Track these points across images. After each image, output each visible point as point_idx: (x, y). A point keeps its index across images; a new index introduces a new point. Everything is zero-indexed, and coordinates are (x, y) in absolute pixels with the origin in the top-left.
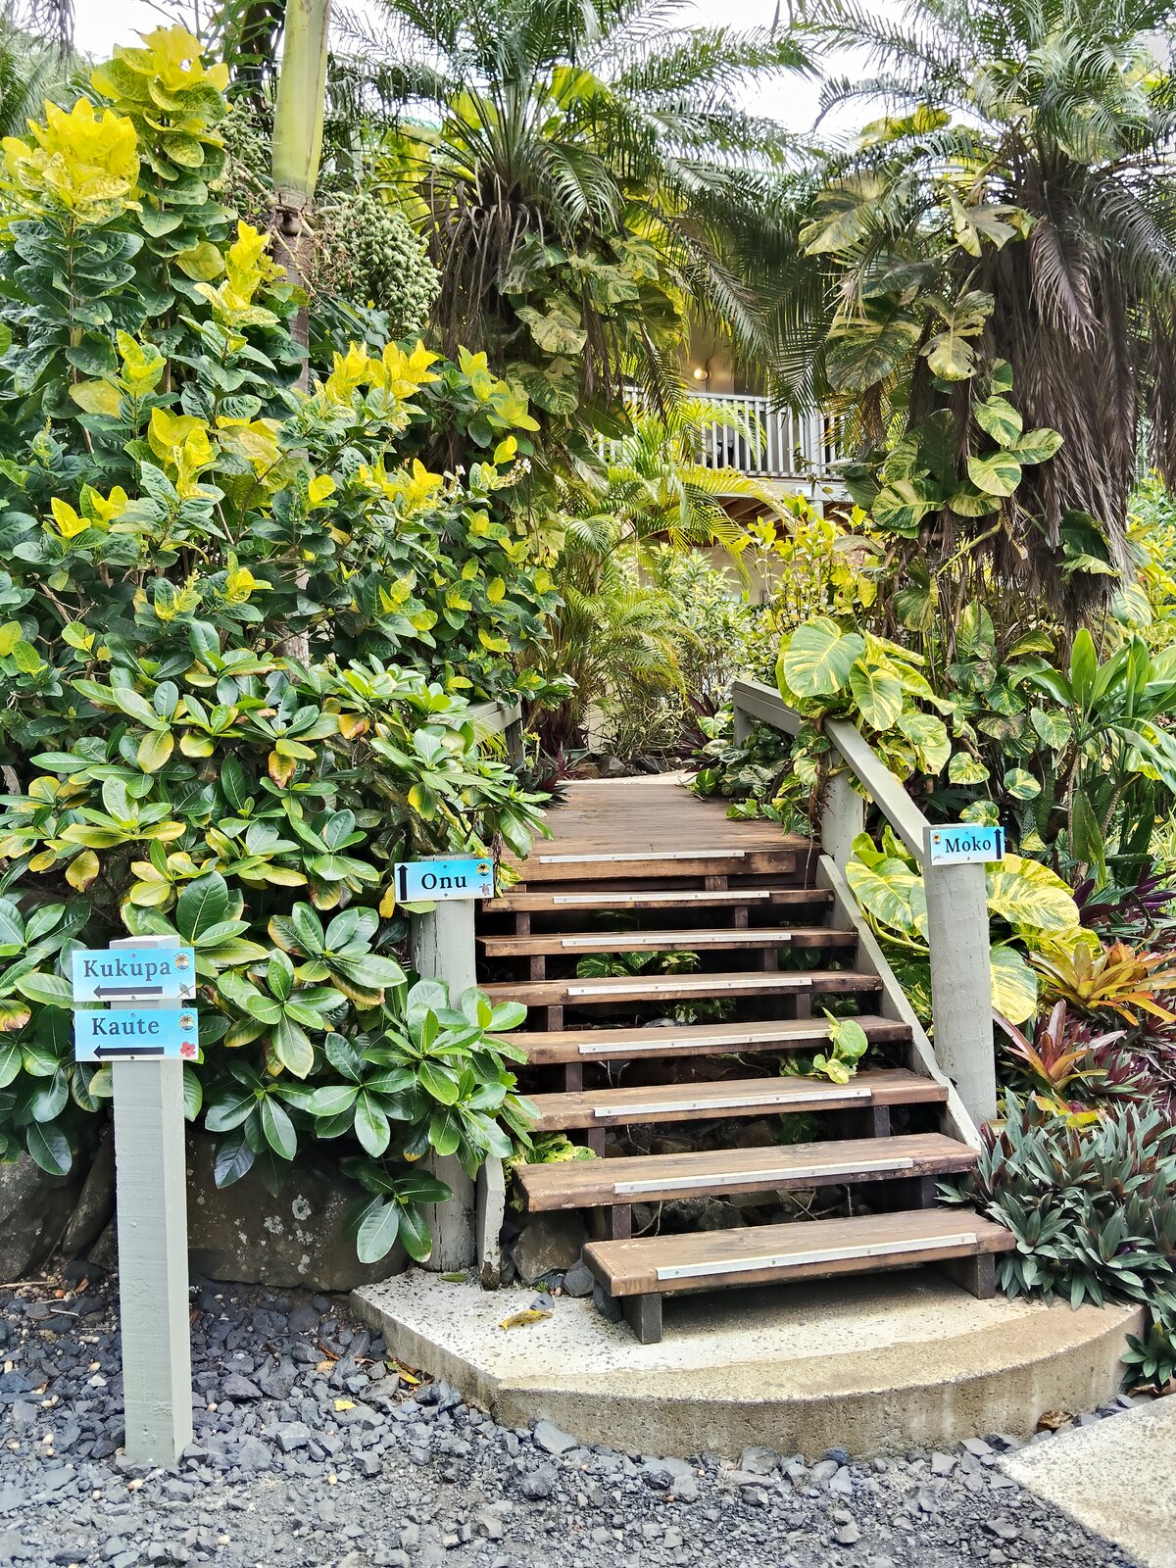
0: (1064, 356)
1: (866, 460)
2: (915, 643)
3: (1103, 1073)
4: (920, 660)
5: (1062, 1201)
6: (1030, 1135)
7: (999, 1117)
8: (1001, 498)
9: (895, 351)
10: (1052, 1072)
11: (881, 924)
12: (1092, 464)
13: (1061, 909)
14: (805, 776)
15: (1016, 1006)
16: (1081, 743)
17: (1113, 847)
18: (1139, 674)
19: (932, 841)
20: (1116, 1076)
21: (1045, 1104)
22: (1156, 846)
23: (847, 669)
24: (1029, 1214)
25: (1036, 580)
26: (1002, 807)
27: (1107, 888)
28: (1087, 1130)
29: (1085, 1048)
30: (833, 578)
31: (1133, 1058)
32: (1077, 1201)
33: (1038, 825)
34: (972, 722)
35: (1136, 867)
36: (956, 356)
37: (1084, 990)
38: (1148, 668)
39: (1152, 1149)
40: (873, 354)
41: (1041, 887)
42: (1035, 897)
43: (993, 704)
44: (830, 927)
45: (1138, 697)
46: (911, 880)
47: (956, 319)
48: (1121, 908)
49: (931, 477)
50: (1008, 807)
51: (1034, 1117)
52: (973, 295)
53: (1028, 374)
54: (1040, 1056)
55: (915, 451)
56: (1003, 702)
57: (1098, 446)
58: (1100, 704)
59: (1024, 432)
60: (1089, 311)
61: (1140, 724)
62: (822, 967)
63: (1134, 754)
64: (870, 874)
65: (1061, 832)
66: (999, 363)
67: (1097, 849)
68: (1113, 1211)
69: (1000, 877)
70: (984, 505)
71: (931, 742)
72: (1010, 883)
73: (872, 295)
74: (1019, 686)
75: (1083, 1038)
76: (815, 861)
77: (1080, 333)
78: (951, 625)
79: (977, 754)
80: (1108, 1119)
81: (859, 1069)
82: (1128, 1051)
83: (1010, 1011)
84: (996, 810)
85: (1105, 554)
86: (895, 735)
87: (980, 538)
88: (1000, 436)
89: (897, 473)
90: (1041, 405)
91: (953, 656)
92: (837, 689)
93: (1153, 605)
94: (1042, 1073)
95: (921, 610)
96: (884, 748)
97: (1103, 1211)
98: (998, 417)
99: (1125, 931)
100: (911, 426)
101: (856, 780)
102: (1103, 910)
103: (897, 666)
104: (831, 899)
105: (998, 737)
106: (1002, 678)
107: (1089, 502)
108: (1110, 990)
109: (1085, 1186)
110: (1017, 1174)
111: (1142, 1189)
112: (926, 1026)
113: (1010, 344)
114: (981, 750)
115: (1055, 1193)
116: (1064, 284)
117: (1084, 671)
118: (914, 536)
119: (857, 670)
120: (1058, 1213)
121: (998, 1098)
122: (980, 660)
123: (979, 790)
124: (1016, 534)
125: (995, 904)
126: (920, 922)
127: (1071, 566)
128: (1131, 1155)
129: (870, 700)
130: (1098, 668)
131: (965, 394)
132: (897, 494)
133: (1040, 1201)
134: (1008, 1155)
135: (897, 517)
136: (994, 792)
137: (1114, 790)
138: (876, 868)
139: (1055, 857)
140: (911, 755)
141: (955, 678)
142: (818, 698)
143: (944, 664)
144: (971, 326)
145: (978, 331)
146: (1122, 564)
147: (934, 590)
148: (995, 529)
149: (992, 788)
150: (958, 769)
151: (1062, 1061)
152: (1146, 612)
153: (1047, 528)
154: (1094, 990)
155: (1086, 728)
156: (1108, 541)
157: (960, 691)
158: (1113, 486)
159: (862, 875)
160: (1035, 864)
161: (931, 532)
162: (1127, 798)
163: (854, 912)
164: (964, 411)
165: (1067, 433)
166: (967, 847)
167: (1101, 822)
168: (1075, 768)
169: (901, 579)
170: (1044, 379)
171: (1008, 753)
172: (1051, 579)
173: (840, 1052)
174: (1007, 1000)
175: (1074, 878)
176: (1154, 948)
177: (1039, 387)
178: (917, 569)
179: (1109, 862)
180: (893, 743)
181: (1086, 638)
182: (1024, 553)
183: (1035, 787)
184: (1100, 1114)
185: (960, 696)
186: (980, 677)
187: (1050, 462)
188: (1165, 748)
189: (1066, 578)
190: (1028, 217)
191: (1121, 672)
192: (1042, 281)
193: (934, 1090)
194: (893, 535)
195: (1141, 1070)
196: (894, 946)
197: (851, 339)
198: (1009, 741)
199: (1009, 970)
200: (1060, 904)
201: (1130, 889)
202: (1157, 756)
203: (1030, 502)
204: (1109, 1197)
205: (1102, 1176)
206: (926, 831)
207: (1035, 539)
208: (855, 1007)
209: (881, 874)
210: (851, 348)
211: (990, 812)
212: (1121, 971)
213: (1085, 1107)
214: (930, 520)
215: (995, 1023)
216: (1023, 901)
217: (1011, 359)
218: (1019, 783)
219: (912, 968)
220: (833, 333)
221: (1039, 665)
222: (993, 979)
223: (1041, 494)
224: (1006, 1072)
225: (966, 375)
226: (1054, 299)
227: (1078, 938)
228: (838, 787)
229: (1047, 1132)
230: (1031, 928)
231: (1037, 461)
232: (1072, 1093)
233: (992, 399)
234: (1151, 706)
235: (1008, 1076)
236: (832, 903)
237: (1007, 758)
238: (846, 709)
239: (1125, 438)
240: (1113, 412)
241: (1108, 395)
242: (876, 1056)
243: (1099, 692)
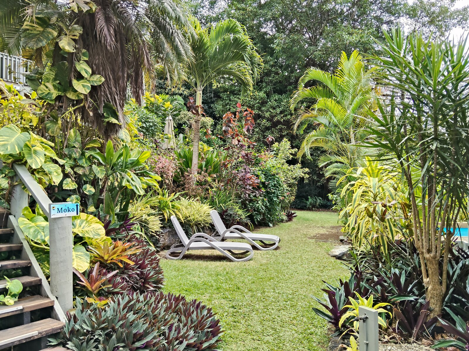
0: (105, 54)
1: (36, 74)
2: (52, 139)
3: (111, 286)
4: (53, 145)
5: (94, 336)
6: (84, 313)
7: (74, 308)
8: (84, 94)
9: (47, 38)
10: (93, 288)
11: (32, 241)
12: (114, 89)
13: (99, 231)
14: (3, 185)
15: (82, 266)
16: (108, 176)
17: (117, 210)
18: (127, 156)
19: (52, 209)
20: (115, 286)
21: (90, 300)
22: (130, 209)
23: (23, 145)
24: (82, 343)
25: (95, 124)
26: (82, 197)
27: (115, 222)
28: (104, 307)
29: (105, 278)
30: (23, 115)
31: (121, 278)
32: (100, 335)
33: (94, 203)
34: (72, 168)
35: (124, 216)
36: (69, 44)
37: (106, 258)
38: (129, 154)
39: (126, 310)
40: (39, 37)
41: (93, 223)
42: (91, 227)
43: (80, 163)
44: (12, 243)
45: (126, 163)
46: (45, 224)
47: (70, 32)
48: (119, 229)
49: (59, 83)
50: (84, 197)
51: (86, 306)
52: (76, 26)
53: (94, 56)
54: (89, 283)
55: (54, 74)
56: (83, 162)
57: (115, 84)
58: (115, 164)
59: (92, 75)
60: (114, 39)
61: (126, 171)
62: (8, 259)
63: (124, 180)
64: (28, 222)
65: (101, 205)
66: (84, 51)
67: (112, 210)
68: (112, 336)
69: (79, 221)
70: (78, 96)
71: (55, 174)
72: (82, 223)
73: (39, 16)
74: (89, 157)
75: (105, 274)
76: (7, 218)
77: (111, 46)
78: (66, 135)
79: (73, 179)
80: (112, 302)
81: (19, 298)
82: (119, 276)
83: (80, 268)
84: (79, 198)
85: (117, 118)
86: (41, 170)
87: (76, 107)
88: (83, 74)
89: (48, 80)
90: (98, 67)
91: (66, 146)
92: (18, 152)
93: (131, 137)
94: (90, 289)
95: (55, 129)
96: (37, 175)
97: (108, 336)
98: (83, 67)
99: (120, 236)
100: (53, 65)
101: (25, 187)
102: (114, 230)
103: (43, 146)
104: (13, 232)
105: (81, 174)
106: (83, 154)
107: (112, 101)
108: (114, 257)
109: (103, 329)
110: (78, 329)
111: (122, 326)
112: (48, 277)
113: (88, 46)
114: (75, 178)
115: (92, 334)
116: (106, 29)
117: (110, 154)
118: (53, 103)
119: (27, 146)
120: (92, 341)
121: (74, 300)
122: (76, 148)
123: (74, 191)
124: (89, 107)
125: (76, 231)
126: (47, 239)
127: (107, 120)
128: (119, 315)
129: (31, 157)
130: (114, 153)
131: (72, 58)
132: (47, 87)
133: (86, 338)
134: (75, 322)
135: (47, 95)
136: (79, 192)
137: (118, 192)
138: (31, 220)
139: (99, 213)
140: (47, 178)
141: (67, 153)
142: (11, 155)
143: (63, 148)
144: (74, 36)
145: (77, 38)
146: (122, 121)
147: (60, 122)
148: (82, 105)
149: (79, 191)
150: (66, 184)
151: (98, 284)
152: (129, 139)
153: (99, 107)
154: (109, 257)
155: (110, 172)
156: (118, 114)
157: (68, 158)
158: (120, 97)
159: (25, 222)
160: (91, 216)
161: (59, 102)
162: (122, 194)
163: (21, 237)
164: (72, 63)
165: (106, 78)
166: (65, 211)
167: (114, 202)
168: (106, 184)
169: (48, 117)
170: (99, 59)
171: (84, 179)
172: (100, 124)
173: (11, 293)
174: (79, 264)
175: (105, 220)
176: (129, 241)
177: (97, 61)
178: (54, 114)
179: (116, 214)
180: (40, 173)
181: (111, 143)
182: (91, 114)
183: (93, 190)
184: (109, 301)
185: (68, 159)
186: (75, 153)
187: (100, 86)
188: (134, 179)
189: (105, 124)
190: (95, 5)
191: (121, 155)
192: (99, 26)
193: (49, 302)
194: (45, 102)
195: (123, 282)
196: (38, 248)
197: (31, 30)
198: (85, 175)
199: (81, 253)
200: (99, 229)
201: (122, 223)
202: (131, 181)
203: (94, 98)
204: (111, 331)
205: (109, 324)
206: (50, 205)
207: (95, 110)
208: (21, 273)
209: (33, 222)
210: (31, 34)
211: (77, 199)
212: (118, 250)
213: (104, 298)
214: (59, 98)
215: (73, 273)
216: (86, 229)
217: (88, 50)
218: (88, 189)
219: (44, 256)
220: (24, 27)
221: (96, 151)
222: (74, 257)
223: (97, 96)
224: (77, 290)
225: (72, 51)
226: (103, 33)
227: (105, 240)
228: (18, 190)
229: (91, 311)
230: (89, 238)
231: (96, 85)
232: (101, 294)
233: (81, 62)
234: (130, 166)
235: (78, 292)
236: (13, 234)
237: (84, 181)
238: (22, 160)
239: (124, 82)
240: (120, 74)
241: (119, 68)
242: (28, 291)
243: (114, 160)
